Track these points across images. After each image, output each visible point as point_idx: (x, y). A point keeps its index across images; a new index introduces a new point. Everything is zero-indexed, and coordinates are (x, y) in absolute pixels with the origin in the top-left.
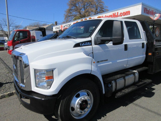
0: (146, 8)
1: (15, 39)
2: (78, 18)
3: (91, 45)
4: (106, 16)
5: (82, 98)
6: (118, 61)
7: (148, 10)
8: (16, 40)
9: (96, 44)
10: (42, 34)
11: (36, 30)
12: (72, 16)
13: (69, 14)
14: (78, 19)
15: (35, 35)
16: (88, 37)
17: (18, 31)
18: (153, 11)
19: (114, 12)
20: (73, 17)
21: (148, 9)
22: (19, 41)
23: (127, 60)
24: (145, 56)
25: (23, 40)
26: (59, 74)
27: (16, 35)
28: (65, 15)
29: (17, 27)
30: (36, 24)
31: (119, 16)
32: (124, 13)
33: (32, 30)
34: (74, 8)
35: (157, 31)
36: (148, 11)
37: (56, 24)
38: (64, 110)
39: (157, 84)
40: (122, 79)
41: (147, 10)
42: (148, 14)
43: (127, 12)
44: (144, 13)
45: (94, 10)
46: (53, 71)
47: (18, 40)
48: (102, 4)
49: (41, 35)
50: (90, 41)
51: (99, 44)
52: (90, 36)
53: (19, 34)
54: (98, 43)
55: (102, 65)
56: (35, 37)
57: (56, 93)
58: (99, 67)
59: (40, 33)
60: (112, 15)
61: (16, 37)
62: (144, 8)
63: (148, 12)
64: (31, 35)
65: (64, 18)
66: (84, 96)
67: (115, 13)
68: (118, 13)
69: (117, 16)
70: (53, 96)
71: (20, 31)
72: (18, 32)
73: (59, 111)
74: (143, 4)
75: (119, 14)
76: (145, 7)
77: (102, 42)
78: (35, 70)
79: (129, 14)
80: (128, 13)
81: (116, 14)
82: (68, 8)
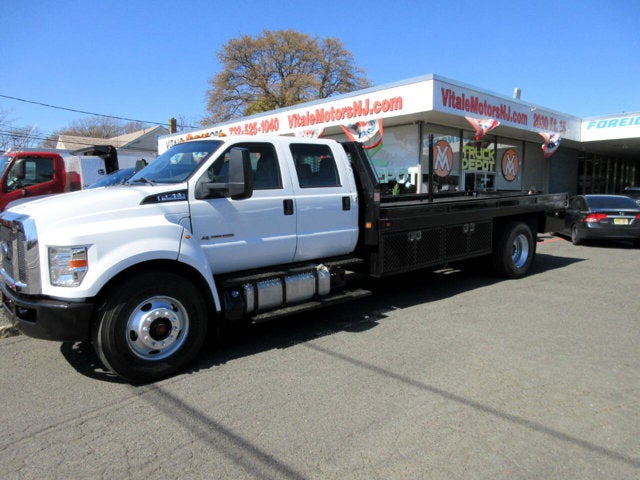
0: (448, 91)
1: (10, 183)
2: (257, 107)
3: (187, 199)
4: (333, 108)
5: (156, 312)
6: (264, 239)
7: (456, 95)
8: (12, 185)
9: (198, 197)
10: (103, 167)
11: (86, 154)
12: (236, 98)
13: (226, 92)
14: (258, 111)
15: (80, 171)
16: (181, 182)
17: (19, 156)
18: (477, 99)
19: (357, 99)
20: (240, 101)
21: (458, 94)
22: (23, 191)
23: (292, 239)
24: (355, 230)
25: (38, 185)
26: (100, 255)
27: (13, 169)
28: (208, 93)
29: (16, 136)
30: (100, 124)
31: (372, 110)
32: (385, 102)
33: (73, 153)
34: (243, 71)
35: (510, 162)
36: (458, 98)
37: (174, 126)
38: (111, 333)
39: (402, 307)
40: (275, 283)
41: (453, 97)
42: (459, 108)
43: (393, 100)
44: (445, 104)
45: (317, 79)
46: (86, 249)
47: (19, 187)
48: (346, 61)
49: (101, 172)
50: (185, 192)
51: (207, 198)
52: (186, 179)
53: (23, 164)
54: (203, 195)
55: (217, 245)
56: (78, 176)
57: (93, 294)
58: (206, 250)
59: (99, 163)
60: (352, 106)
61: (13, 174)
62: (443, 89)
63: (459, 103)
64: (68, 169)
65: (206, 104)
66: (160, 310)
67: (360, 102)
68: (368, 101)
69: (366, 112)
70: (88, 300)
71: (27, 157)
72: (19, 161)
73: (100, 334)
74: (436, 80)
75: (371, 107)
76: (446, 87)
77: (212, 194)
78: (49, 249)
79: (401, 108)
80: (397, 103)
81: (363, 106)
82: (220, 69)
